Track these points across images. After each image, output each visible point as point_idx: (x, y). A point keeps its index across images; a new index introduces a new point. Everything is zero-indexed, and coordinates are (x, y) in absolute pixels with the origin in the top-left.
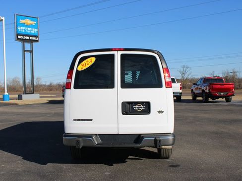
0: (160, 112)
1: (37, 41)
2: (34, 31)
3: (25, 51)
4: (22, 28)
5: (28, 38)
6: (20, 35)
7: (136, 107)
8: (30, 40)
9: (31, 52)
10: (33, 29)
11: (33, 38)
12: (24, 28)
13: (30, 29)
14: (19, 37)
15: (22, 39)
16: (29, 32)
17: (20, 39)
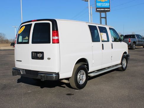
0: (49, 59)
1: (109, 11)
2: (107, 5)
3: (101, 18)
4: (99, 4)
5: (103, 10)
6: (98, 9)
7: (38, 55)
8: (104, 10)
9: (105, 18)
10: (107, 4)
11: (106, 9)
12: (101, 4)
13: (104, 4)
14: (98, 10)
15: (100, 11)
16: (104, 6)
17: (98, 11)
